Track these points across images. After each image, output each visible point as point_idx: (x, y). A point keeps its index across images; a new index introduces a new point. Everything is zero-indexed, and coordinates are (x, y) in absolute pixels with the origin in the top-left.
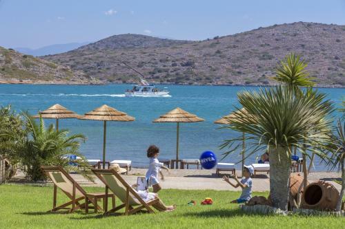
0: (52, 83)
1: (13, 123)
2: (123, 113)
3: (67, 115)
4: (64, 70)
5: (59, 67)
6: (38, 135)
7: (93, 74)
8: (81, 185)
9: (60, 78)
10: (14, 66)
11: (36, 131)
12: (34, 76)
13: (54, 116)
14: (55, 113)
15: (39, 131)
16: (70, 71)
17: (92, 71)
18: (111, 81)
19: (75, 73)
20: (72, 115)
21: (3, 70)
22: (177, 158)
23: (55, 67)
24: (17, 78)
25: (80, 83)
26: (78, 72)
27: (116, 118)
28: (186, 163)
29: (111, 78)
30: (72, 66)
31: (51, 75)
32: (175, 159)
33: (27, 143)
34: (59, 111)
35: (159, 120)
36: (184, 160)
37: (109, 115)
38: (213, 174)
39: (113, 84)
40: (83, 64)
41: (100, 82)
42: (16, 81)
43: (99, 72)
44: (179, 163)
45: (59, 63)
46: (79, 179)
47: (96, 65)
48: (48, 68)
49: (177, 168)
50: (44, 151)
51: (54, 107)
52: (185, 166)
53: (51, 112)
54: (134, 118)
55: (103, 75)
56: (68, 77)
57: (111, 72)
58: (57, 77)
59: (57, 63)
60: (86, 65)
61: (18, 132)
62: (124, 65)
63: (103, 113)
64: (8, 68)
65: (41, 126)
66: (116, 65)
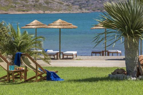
0: (61, 12)
1: (3, 31)
2: (70, 24)
3: (41, 26)
4: (67, 5)
5: (65, 4)
6: (16, 37)
7: (84, 7)
8: (41, 66)
9: (65, 10)
10: (40, 4)
11: (15, 35)
12: (51, 9)
13: (33, 27)
14: (34, 25)
15: (17, 35)
16: (71, 5)
17: (83, 5)
18: (94, 11)
19: (74, 7)
20: (44, 26)
21: (34, 6)
22: (106, 50)
23: (63, 4)
24: (42, 10)
25: (76, 12)
26: (75, 6)
27: (65, 27)
28: (110, 53)
29: (94, 9)
30: (73, 3)
31: (60, 8)
32: (105, 50)
33: (10, 42)
34: (36, 24)
35: (94, 28)
36: (110, 51)
37: (61, 25)
38: (124, 58)
39: (95, 12)
40: (78, 2)
41: (87, 11)
42: (41, 12)
43: (87, 6)
44: (107, 52)
45: (65, 2)
46: (41, 62)
47: (85, 2)
48: (59, 4)
49: (106, 55)
50: (20, 46)
51: (34, 22)
52: (110, 54)
53: (32, 24)
54: (77, 27)
55: (90, 7)
56: (70, 9)
57: (94, 6)
58: (64, 9)
59: (64, 2)
60: (80, 2)
61: (6, 36)
62: (101, 2)
63: (58, 24)
64: (37, 5)
65: (18, 32)
66: (96, 2)
